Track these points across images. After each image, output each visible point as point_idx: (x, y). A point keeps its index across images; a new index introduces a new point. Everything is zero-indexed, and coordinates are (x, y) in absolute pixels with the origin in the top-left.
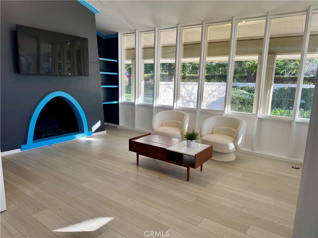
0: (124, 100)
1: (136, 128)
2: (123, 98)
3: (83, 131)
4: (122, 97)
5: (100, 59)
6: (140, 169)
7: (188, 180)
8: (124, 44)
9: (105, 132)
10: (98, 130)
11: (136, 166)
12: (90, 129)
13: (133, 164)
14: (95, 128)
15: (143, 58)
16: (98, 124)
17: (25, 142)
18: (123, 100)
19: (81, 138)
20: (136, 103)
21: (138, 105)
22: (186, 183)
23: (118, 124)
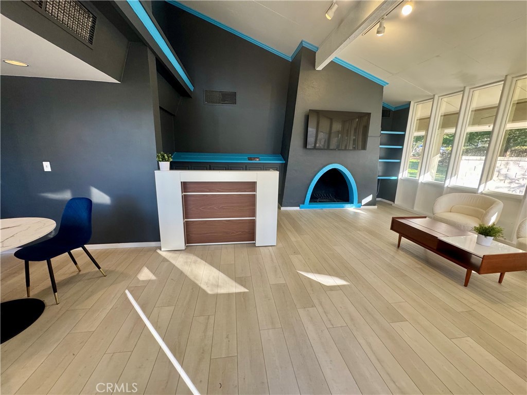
0: (406, 176)
1: (415, 209)
2: (404, 174)
3: (352, 203)
4: (404, 172)
5: (382, 132)
6: (401, 252)
7: (466, 285)
8: (416, 114)
9: (376, 207)
10: (368, 204)
11: (396, 248)
12: (360, 202)
13: (393, 245)
14: (365, 201)
15: (441, 127)
16: (369, 198)
17: (304, 203)
18: (404, 176)
19: (350, 208)
20: (420, 181)
21: (422, 183)
22: (463, 288)
23: (394, 202)
